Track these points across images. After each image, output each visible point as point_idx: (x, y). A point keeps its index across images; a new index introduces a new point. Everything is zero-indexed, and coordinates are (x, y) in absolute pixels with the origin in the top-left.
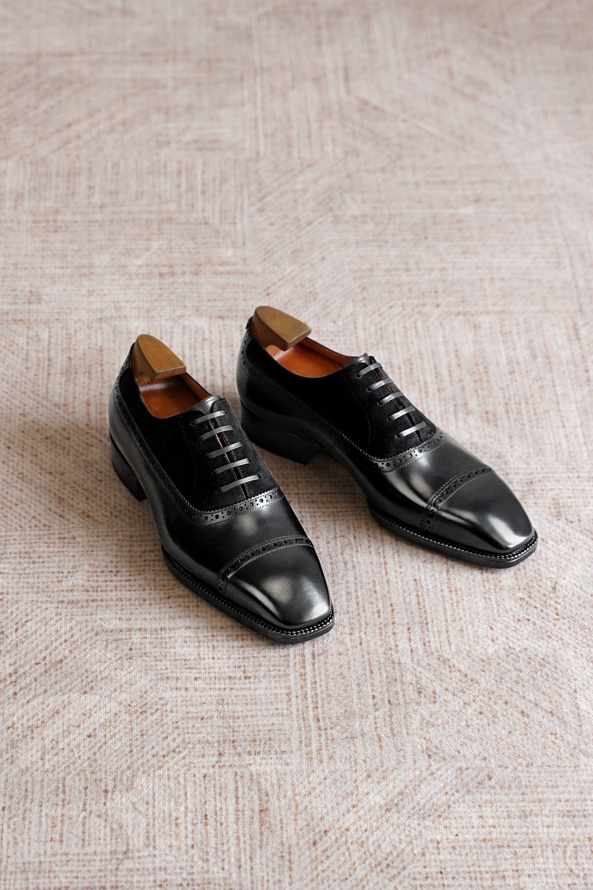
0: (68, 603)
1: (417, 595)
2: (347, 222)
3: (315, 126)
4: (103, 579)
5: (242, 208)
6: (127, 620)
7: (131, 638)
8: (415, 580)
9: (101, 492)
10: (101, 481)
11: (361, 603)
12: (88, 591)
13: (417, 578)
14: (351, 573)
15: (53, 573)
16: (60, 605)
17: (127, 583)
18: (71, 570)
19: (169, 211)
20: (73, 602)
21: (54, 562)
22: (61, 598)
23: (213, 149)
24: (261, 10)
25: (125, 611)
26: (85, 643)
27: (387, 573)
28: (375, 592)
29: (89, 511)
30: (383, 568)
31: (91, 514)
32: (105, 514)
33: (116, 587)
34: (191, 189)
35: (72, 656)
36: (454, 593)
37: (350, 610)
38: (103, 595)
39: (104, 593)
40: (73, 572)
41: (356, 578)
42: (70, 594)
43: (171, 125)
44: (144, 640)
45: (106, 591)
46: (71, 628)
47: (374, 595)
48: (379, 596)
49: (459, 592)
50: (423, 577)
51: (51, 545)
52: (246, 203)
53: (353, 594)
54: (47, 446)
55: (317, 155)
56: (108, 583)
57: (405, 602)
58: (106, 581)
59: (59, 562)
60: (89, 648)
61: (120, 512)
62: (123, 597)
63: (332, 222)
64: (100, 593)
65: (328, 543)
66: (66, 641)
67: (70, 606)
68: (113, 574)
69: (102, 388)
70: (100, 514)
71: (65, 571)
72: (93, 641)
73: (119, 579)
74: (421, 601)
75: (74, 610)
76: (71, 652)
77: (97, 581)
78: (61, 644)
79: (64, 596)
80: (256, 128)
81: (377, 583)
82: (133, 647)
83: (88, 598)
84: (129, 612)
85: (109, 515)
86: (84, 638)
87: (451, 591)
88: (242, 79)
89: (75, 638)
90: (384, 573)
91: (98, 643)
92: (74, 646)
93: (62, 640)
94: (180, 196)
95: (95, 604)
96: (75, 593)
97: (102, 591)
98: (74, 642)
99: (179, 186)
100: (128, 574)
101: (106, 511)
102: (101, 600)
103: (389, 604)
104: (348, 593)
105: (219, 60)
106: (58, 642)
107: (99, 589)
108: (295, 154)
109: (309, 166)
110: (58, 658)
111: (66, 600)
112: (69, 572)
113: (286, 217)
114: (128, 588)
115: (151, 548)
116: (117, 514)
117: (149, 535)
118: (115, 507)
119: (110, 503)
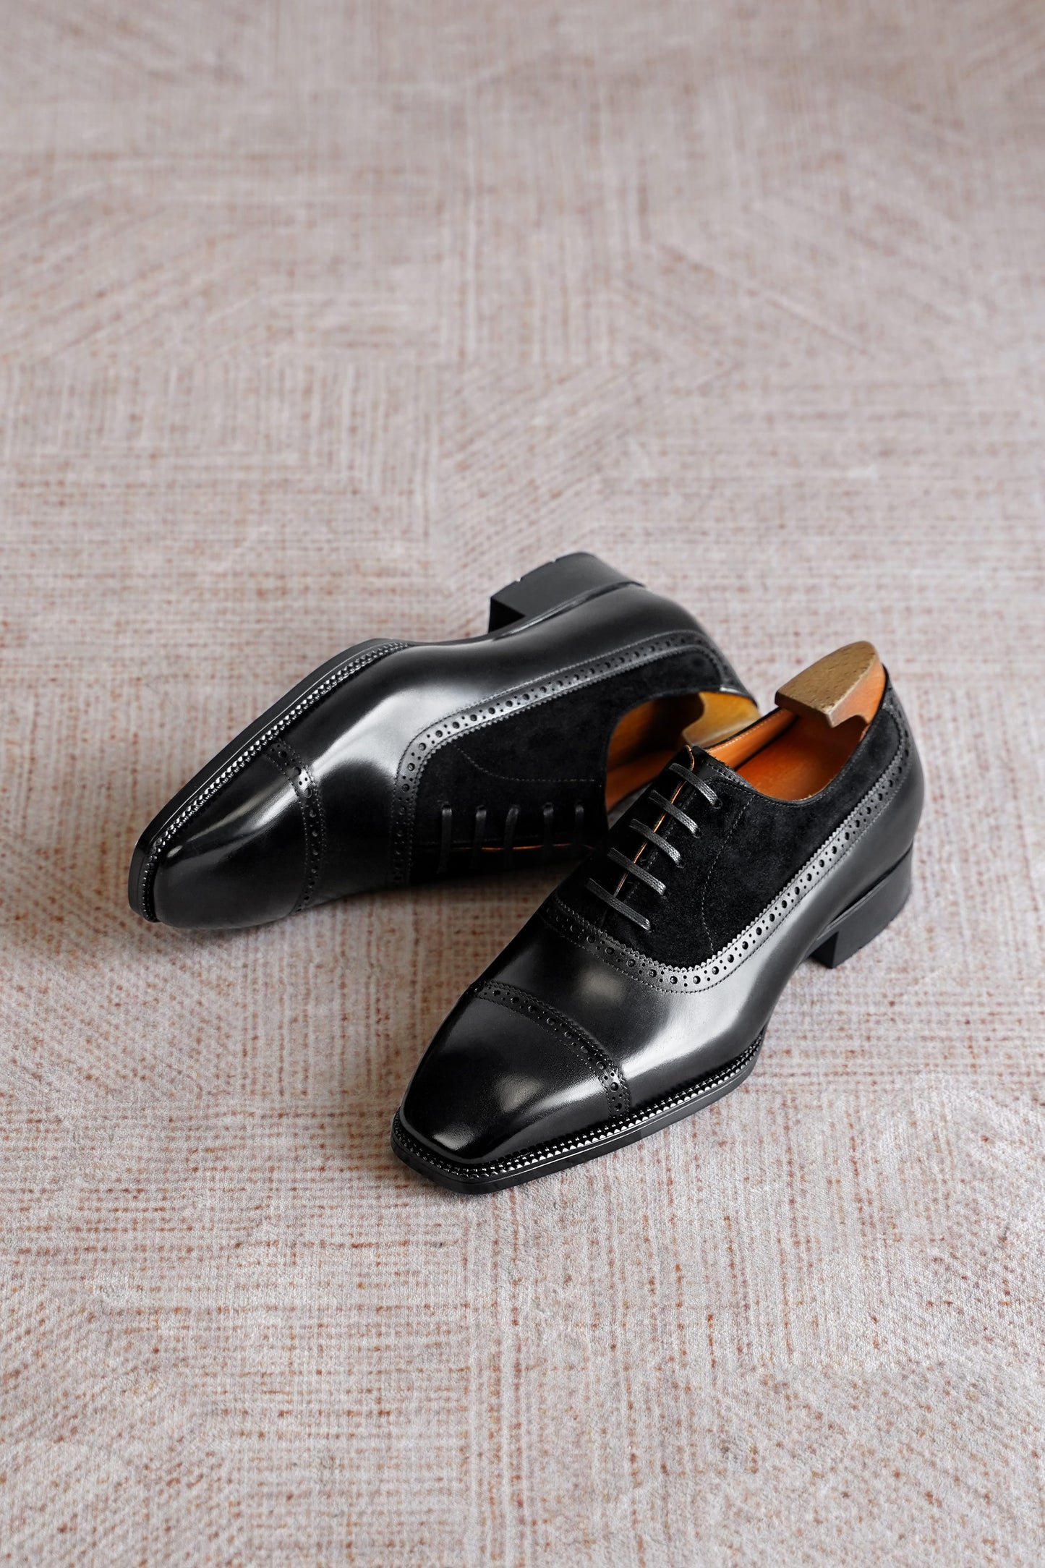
0: (38, 1254)
1: (730, 1249)
2: (629, 493)
3: (576, 302)
4: (110, 1205)
5: (426, 463)
6: (152, 1290)
7: (157, 1328)
8: (727, 1218)
9: (117, 1027)
10: (118, 1005)
11: (617, 1263)
12: (78, 1229)
13: (732, 1214)
14: (601, 1202)
15: (13, 1192)
16: (22, 1258)
17: (157, 1215)
18: (48, 1187)
19: (286, 467)
20: (47, 1252)
21: (16, 1169)
22: (25, 1244)
23: (376, 346)
24: (486, 73)
25: (149, 1273)
26: (66, 1338)
27: (671, 1201)
28: (647, 1240)
29: (91, 1067)
30: (664, 1192)
31: (95, 1072)
32: (123, 1072)
33: (135, 1222)
34: (329, 422)
35: (40, 1363)
36: (803, 1247)
37: (596, 1276)
38: (107, 1239)
39: (109, 1235)
40: (52, 1191)
41: (610, 1212)
42: (43, 1236)
43: (297, 297)
44: (185, 1332)
45: (114, 1229)
46: (41, 1306)
47: (644, 1246)
48: (655, 1249)
49: (813, 1245)
50: (743, 1214)
51: (13, 1135)
52: (435, 451)
53: (603, 1243)
54: (17, 934)
55: (578, 360)
56: (119, 1214)
57: (706, 1262)
58: (116, 1210)
59: (26, 1169)
60: (73, 1346)
61: (153, 1068)
62: (148, 1242)
63: (600, 492)
64: (102, 1234)
66: (28, 1332)
67: (42, 1260)
68: (130, 1196)
69: (133, 817)
70: (111, 1073)
71: (37, 1189)
72: (83, 1332)
73: (141, 1205)
74: (737, 1260)
75: (50, 1268)
76: (37, 1354)
77: (98, 1210)
78: (19, 1338)
79: (31, 1240)
80: (462, 304)
81: (650, 1222)
82: (162, 1346)
83: (78, 1243)
84: (156, 1272)
85: (131, 1075)
86: (65, 1327)
87: (797, 1244)
88: (440, 208)
89: (48, 1325)
90: (666, 1202)
91: (93, 1336)
92: (44, 1342)
93: (22, 1330)
94: (307, 436)
95: (91, 1256)
96: (53, 1234)
97: (106, 1229)
98: (44, 1334)
99: (306, 417)
100: (160, 1196)
101: (125, 1066)
102: (104, 1250)
103: (673, 1265)
104: (594, 1243)
105: (398, 171)
106: (14, 1334)
107: (101, 1226)
108: (536, 358)
109: (562, 381)
110: (11, 1367)
111: (34, 1248)
112: (44, 1191)
113: (511, 480)
114: (158, 1224)
115: (209, 1143)
116: (147, 1072)
117: (206, 1117)
118: (143, 1060)
119: (133, 1051)
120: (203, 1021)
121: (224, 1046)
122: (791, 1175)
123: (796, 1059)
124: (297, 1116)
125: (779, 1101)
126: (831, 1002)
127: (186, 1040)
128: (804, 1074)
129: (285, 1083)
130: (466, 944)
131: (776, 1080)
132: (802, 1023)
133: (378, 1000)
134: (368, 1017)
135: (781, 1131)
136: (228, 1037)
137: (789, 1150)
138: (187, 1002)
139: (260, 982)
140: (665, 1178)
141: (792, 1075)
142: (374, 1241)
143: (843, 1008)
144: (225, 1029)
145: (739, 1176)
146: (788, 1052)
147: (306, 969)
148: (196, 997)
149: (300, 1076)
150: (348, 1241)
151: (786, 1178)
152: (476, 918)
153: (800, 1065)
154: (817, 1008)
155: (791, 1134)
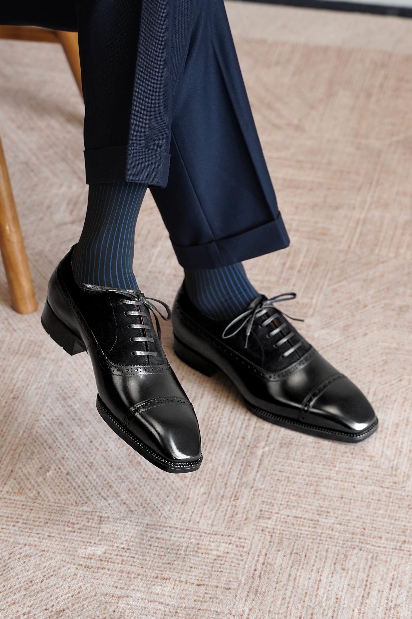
0: (85, 567)
1: (334, 611)
2: (393, 310)
3: (399, 232)
4: (116, 553)
5: (322, 288)
6: (121, 588)
7: (118, 603)
8: (337, 599)
9: (141, 487)
10: (144, 478)
11: (290, 608)
12: (101, 560)
13: (339, 597)
14: (291, 584)
15: (84, 542)
16: (79, 567)
17: (132, 559)
18: (97, 542)
19: (269, 281)
20: (88, 567)
21: (87, 534)
22: (81, 563)
23: (318, 240)
24: (395, 139)
25: (121, 581)
26: (85, 601)
27: (318, 588)
28: (304, 601)
29: (127, 500)
30: (316, 585)
31: (127, 502)
32: (138, 503)
33: (123, 561)
34: (292, 268)
35: (73, 608)
36: (361, 615)
37: (281, 612)
38: (111, 566)
39: (112, 564)
40: (98, 544)
41: (293, 588)
42: (89, 561)
43: (296, 217)
44: (127, 606)
45: (114, 563)
46: (80, 587)
47: (302, 603)
48: (306, 606)
49: (365, 615)
50: (343, 597)
51: (91, 521)
52: (326, 283)
53: (287, 600)
54: (116, 445)
55: (392, 255)
56: (118, 557)
57: (323, 614)
58: (117, 555)
59: (91, 535)
60: (87, 604)
61: (148, 504)
62: (125, 569)
63: (382, 308)
64: (109, 563)
65: (285, 556)
66: (72, 596)
67: (85, 569)
68: (124, 551)
70: (133, 503)
71: (93, 542)
72: (92, 599)
73: (127, 555)
74: (335, 615)
75: (87, 573)
76: (73, 605)
77: (111, 554)
78: (68, 598)
79: (84, 561)
80: (356, 228)
81: (308, 595)
82: (117, 610)
83: (100, 566)
84: (124, 582)
85: (140, 505)
86: (86, 596)
87: (359, 613)
88: (359, 189)
89: (80, 595)
90: (316, 589)
91: (95, 602)
92: (77, 601)
93: (70, 595)
94: (282, 272)
95: (103, 571)
96: (92, 561)
97: (111, 562)
98: (78, 598)
99: (284, 264)
100: (135, 552)
101: (139, 502)
102: (108, 570)
103: (310, 613)
104: (284, 599)
105: (349, 173)
106: (67, 596)
107: (110, 560)
108: (377, 251)
109: (383, 262)
110: (62, 608)
111: (84, 564)
112: (95, 543)
113: (350, 298)
114: (131, 563)
115: (158, 536)
116: (146, 506)
117: (161, 525)
118: (146, 500)
119: (143, 496)
120: (172, 489)
121: (176, 500)
122: (366, 586)
123: (383, 541)
124: (193, 531)
125: (371, 555)
126: (402, 521)
127: (163, 496)
128: (384, 547)
129: (193, 518)
130: (276, 475)
131: (373, 547)
132: (390, 527)
133: (237, 492)
134: (231, 498)
135: (368, 568)
136: (179, 497)
137: (368, 576)
138: (169, 481)
139: (197, 478)
140: (318, 579)
141: (379, 547)
142: (206, 583)
143: (407, 524)
144: (179, 494)
145: (346, 583)
146: (381, 538)
147: (215, 475)
148: (172, 480)
149: (199, 516)
150: (196, 582)
151: (363, 587)
152: (283, 465)
153: (383, 543)
154: (397, 522)
155: (371, 570)
